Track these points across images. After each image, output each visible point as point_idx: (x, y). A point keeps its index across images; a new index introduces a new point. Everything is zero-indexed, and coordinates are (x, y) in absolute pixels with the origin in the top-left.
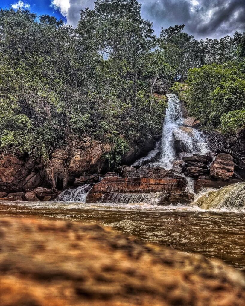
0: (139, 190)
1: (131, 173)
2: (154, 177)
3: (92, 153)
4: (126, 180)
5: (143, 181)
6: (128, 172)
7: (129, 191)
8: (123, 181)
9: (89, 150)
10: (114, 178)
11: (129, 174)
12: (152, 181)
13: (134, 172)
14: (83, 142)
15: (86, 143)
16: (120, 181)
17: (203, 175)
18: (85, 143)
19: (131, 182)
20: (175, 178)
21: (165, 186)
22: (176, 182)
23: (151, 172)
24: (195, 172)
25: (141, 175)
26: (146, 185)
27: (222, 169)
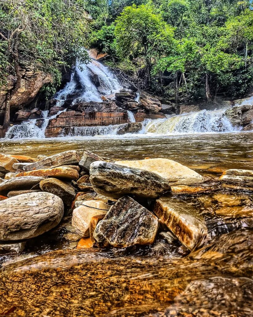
0: (94, 123)
1: (87, 108)
2: (106, 111)
3: (35, 84)
4: (83, 115)
5: (98, 115)
6: (84, 106)
7: (86, 125)
8: (80, 115)
9: (32, 81)
10: (72, 112)
11: (86, 108)
12: (105, 114)
13: (89, 106)
14: (25, 70)
15: (29, 72)
16: (78, 115)
17: (141, 109)
18: (27, 72)
19: (87, 116)
20: (122, 112)
21: (115, 119)
22: (123, 115)
23: (104, 107)
24: (135, 106)
25: (96, 110)
26: (100, 118)
27: (154, 104)
